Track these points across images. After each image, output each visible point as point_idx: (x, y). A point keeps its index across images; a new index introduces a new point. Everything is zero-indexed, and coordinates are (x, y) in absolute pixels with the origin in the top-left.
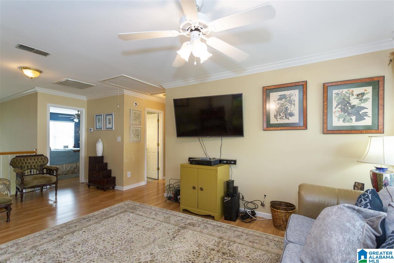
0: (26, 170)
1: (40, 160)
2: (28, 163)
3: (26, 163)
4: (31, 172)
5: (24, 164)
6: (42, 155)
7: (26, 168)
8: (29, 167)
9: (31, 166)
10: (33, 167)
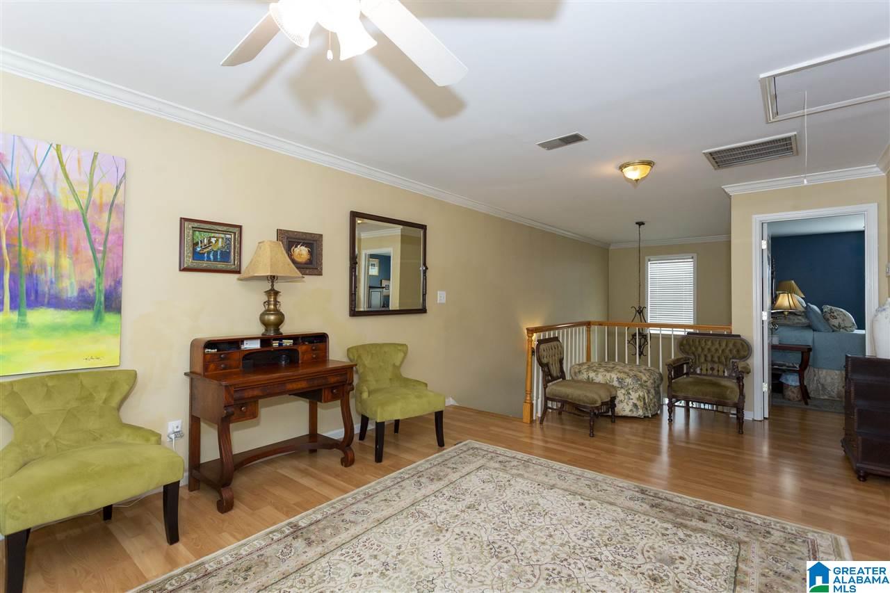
0: (703, 363)
1: (731, 345)
2: (706, 350)
3: (703, 349)
4: (712, 369)
5: (700, 349)
6: (739, 336)
7: (702, 360)
8: (709, 358)
9: (712, 357)
10: (716, 359)
